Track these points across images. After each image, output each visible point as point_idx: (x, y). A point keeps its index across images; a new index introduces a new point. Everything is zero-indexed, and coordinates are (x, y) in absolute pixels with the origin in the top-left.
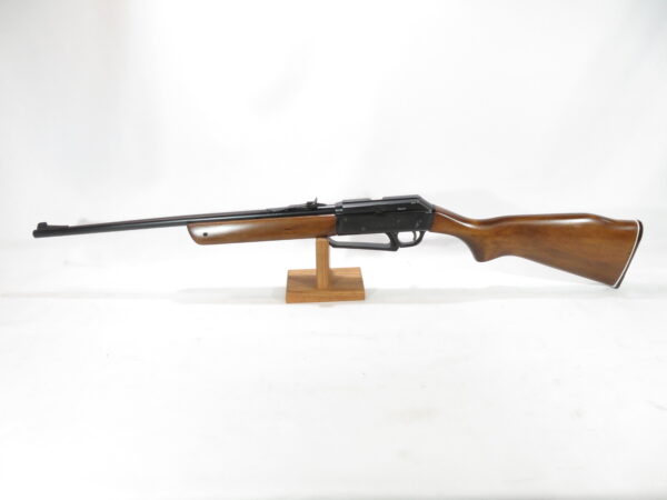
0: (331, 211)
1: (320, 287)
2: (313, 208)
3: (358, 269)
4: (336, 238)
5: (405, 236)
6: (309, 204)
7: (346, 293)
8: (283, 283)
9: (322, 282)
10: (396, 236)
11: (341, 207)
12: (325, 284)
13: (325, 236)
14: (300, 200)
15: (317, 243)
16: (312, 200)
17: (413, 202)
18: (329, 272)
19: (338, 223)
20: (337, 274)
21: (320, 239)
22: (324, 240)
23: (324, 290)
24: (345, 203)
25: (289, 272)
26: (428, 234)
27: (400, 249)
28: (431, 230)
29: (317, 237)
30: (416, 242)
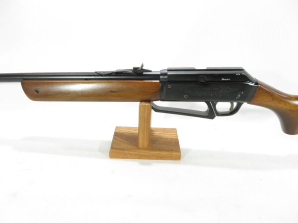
0: (156, 77)
1: (140, 145)
2: (138, 74)
3: (175, 130)
4: (159, 104)
5: (223, 106)
6: (135, 69)
7: (163, 153)
8: (110, 138)
9: (143, 141)
10: (215, 105)
11: (166, 74)
12: (146, 144)
13: (149, 101)
14: (127, 65)
15: (140, 107)
16: (139, 66)
17: (238, 73)
18: (150, 131)
19: (161, 89)
20: (157, 134)
21: (144, 104)
22: (147, 104)
23: (144, 149)
24: (169, 70)
25: (117, 127)
26: (245, 105)
27: (217, 118)
28: (250, 102)
29: (141, 101)
30: (233, 112)
